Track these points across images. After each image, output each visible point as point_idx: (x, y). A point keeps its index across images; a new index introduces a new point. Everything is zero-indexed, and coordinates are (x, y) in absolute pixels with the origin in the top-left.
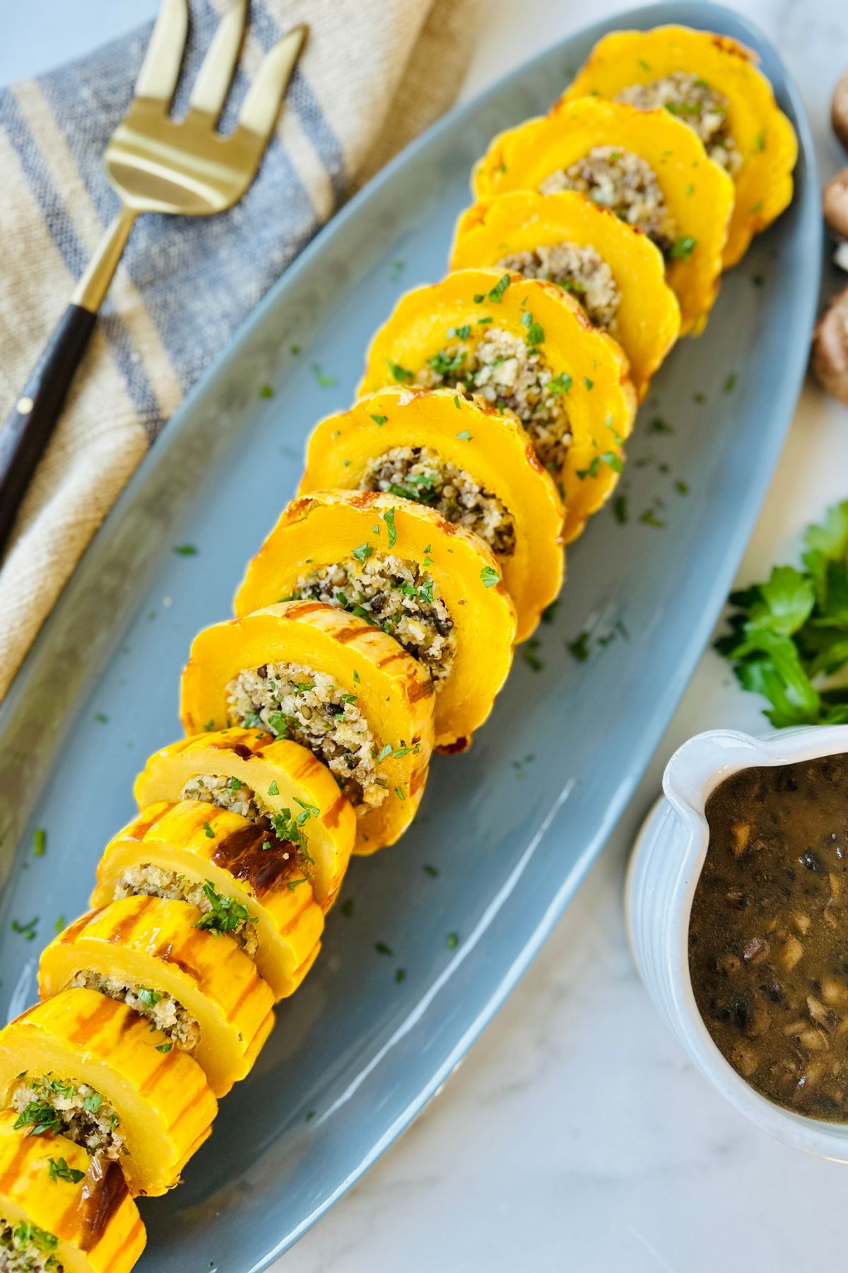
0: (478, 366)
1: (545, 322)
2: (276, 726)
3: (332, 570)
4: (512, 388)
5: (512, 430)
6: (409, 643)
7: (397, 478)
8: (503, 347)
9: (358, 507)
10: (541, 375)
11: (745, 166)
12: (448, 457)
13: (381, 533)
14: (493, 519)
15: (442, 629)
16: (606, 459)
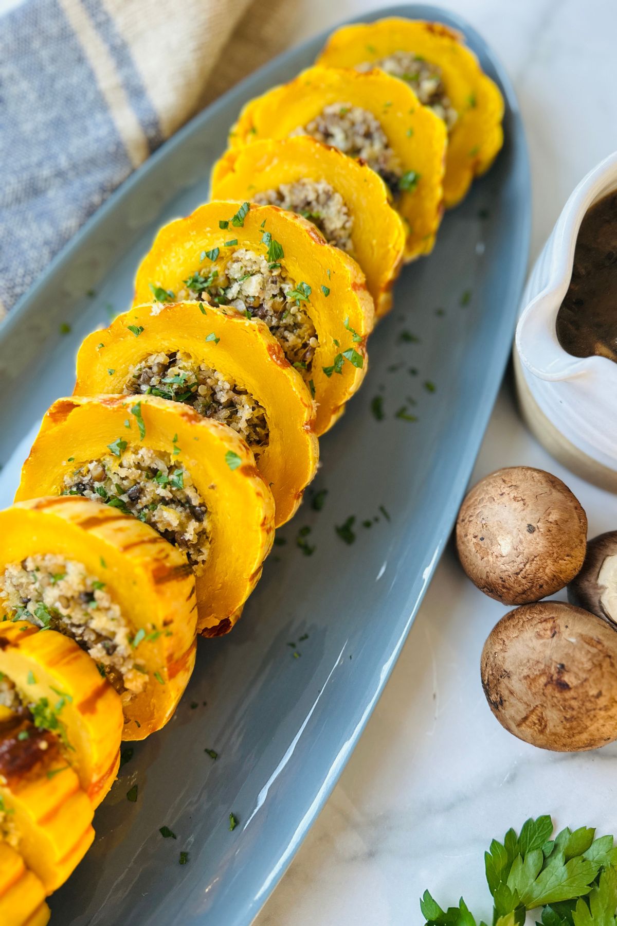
0: (229, 282)
1: (283, 239)
2: (41, 618)
3: (91, 466)
4: (259, 297)
5: (254, 331)
6: (166, 530)
7: (155, 381)
8: (249, 264)
9: (108, 404)
10: (283, 286)
11: (461, 119)
12: (200, 359)
13: (133, 426)
14: (245, 413)
15: (197, 514)
16: (348, 355)
